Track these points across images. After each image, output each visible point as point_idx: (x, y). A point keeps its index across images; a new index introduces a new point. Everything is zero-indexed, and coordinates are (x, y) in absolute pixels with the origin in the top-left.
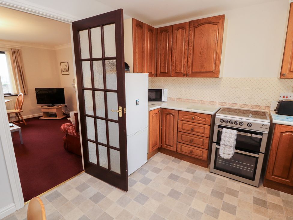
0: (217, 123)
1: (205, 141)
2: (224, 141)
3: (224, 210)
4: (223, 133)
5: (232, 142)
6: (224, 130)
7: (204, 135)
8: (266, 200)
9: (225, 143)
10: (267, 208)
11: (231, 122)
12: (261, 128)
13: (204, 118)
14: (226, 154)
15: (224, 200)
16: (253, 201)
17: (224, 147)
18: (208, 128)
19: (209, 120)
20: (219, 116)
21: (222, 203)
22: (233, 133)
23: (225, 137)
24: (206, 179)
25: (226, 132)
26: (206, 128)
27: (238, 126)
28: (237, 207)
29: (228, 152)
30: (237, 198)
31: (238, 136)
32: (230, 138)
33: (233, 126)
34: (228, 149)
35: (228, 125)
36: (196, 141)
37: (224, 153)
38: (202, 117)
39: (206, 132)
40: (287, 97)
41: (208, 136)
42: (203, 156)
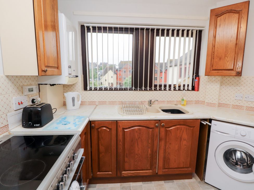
40: (22, 103)
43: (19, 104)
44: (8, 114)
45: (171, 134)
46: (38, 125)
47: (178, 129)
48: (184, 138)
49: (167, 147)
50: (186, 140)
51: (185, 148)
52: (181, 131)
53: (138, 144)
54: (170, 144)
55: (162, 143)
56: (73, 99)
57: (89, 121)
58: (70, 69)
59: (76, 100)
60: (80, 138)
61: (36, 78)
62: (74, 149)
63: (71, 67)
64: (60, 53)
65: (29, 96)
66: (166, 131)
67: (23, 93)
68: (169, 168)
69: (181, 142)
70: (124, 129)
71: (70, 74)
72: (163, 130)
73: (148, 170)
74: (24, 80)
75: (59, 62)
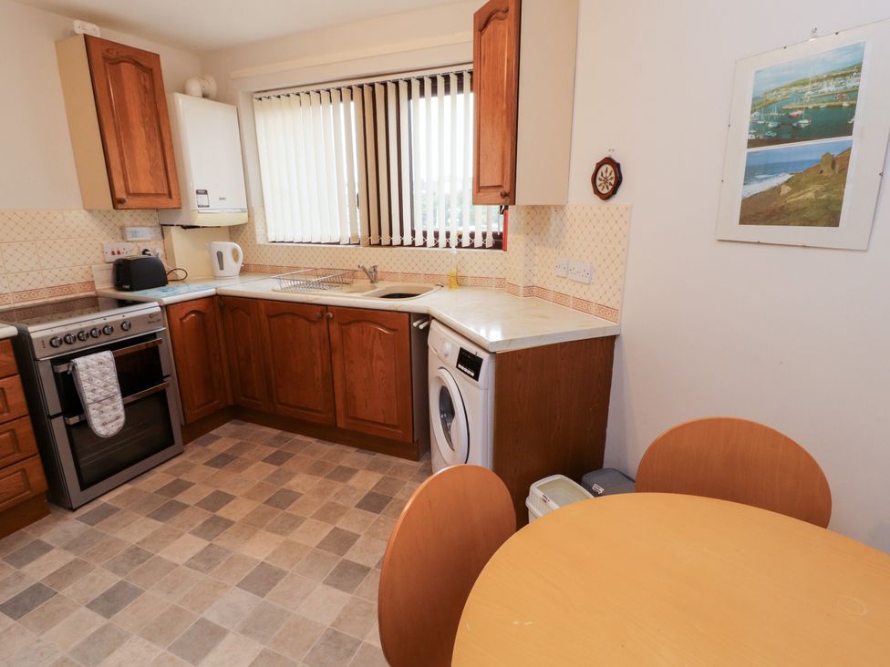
0: (43, 354)
1: (18, 433)
2: (93, 391)
3: (218, 510)
4: (81, 373)
5: (112, 384)
6: (80, 362)
7: (5, 414)
8: (219, 453)
9: (98, 396)
11: (81, 336)
12: (149, 322)
14: (111, 422)
16: (214, 466)
17: (101, 407)
18: (13, 383)
19: (7, 358)
20: (38, 332)
21: (199, 508)
22: (105, 360)
23: (90, 380)
24: (97, 524)
25: (87, 367)
26: (6, 391)
27: (103, 340)
28: (218, 489)
29: (114, 414)
30: (193, 487)
31: (118, 360)
32: (104, 374)
33: (91, 343)
34: (109, 407)
35: (78, 345)
37: (104, 424)
39: (11, 402)
40: (119, 253)
41: (25, 410)
42: (29, 485)
43: (113, 253)
44: (93, 266)
45: (351, 339)
46: (128, 287)
47: (363, 332)
48: (378, 354)
49: (346, 369)
50: (382, 360)
51: (383, 378)
52: (368, 338)
53: (294, 353)
54: (352, 362)
55: (337, 358)
56: (220, 255)
57: (217, 295)
58: (205, 196)
59: (228, 258)
60: (159, 309)
61: (156, 214)
62: (128, 316)
63: (206, 192)
64: (175, 168)
65: (139, 244)
66: (342, 332)
67: (123, 238)
68: (357, 419)
69: (371, 362)
70: (269, 317)
71: (203, 206)
72: (334, 327)
73: (318, 412)
74: (125, 217)
75: (172, 185)
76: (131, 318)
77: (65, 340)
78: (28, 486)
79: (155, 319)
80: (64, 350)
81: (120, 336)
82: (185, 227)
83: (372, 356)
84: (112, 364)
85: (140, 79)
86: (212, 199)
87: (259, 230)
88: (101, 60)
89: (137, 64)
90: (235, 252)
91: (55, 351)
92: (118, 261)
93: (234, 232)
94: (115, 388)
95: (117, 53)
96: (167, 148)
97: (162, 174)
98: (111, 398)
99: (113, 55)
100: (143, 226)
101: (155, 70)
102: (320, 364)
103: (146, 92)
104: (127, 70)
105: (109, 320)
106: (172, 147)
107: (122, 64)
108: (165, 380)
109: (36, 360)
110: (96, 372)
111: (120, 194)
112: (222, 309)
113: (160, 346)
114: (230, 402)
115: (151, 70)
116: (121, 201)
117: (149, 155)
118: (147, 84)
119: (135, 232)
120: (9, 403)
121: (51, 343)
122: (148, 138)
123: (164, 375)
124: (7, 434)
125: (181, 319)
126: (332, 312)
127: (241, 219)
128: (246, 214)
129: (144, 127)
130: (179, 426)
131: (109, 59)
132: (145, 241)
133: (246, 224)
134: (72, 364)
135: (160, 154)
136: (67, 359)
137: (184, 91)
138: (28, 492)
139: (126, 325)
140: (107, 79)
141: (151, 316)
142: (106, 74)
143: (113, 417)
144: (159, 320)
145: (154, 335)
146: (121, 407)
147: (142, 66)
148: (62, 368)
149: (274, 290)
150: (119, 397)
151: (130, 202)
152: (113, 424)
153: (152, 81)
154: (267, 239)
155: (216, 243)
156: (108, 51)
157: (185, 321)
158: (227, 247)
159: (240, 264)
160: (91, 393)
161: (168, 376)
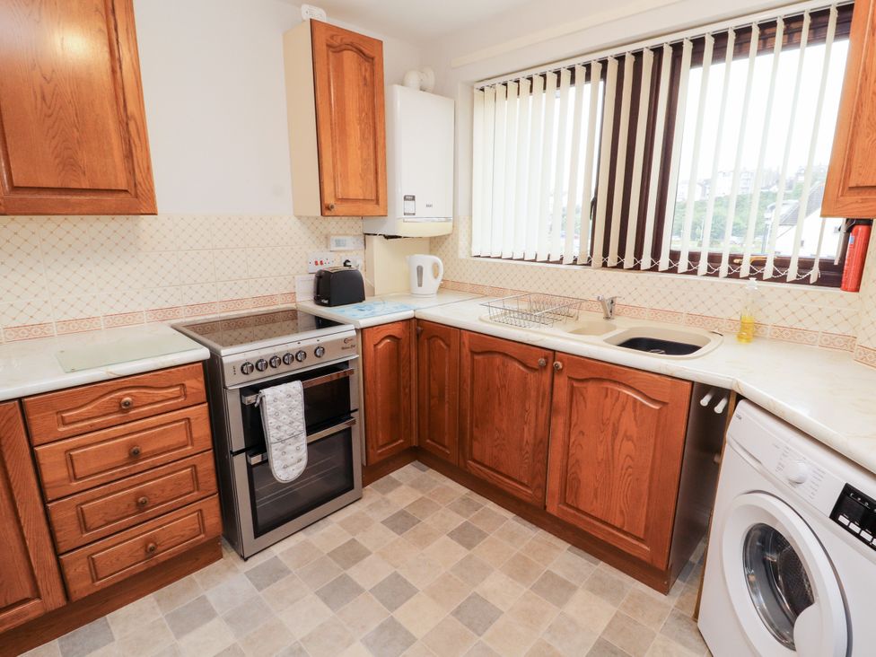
0: (233, 381)
1: (199, 469)
2: (278, 428)
3: (396, 608)
4: (268, 407)
5: (298, 421)
6: (266, 392)
7: (189, 448)
8: (400, 509)
9: (282, 434)
10: (419, 521)
11: (273, 362)
12: (343, 348)
13: (177, 386)
14: (292, 465)
15: (367, 588)
16: (393, 529)
17: (284, 448)
18: (200, 413)
19: (197, 385)
20: (232, 356)
21: (374, 598)
22: (294, 392)
23: (276, 415)
24: (265, 590)
25: (275, 400)
26: (192, 421)
27: (296, 367)
28: (396, 570)
29: (296, 455)
30: (370, 556)
31: (306, 392)
32: (291, 409)
33: (284, 370)
34: (292, 448)
35: (270, 373)
36: (163, 491)
37: (285, 468)
38: (169, 384)
39: (195, 434)
40: (321, 263)
41: (209, 444)
42: (204, 528)
43: (316, 263)
45: (585, 402)
46: (326, 302)
47: (606, 396)
48: (626, 432)
49: (572, 440)
50: (633, 441)
51: (630, 467)
52: (614, 405)
53: (500, 404)
54: (582, 433)
55: (559, 423)
56: (420, 270)
57: (414, 318)
58: (412, 202)
59: (427, 273)
60: (354, 333)
61: (360, 223)
62: (323, 340)
63: (413, 198)
64: (385, 170)
65: (341, 254)
66: (572, 391)
67: (327, 247)
68: (578, 510)
69: (614, 440)
70: (473, 353)
71: (409, 214)
72: (561, 381)
73: (522, 484)
74: (332, 224)
75: (381, 191)
76: (326, 343)
77: (258, 366)
78: (202, 529)
79: (348, 345)
80: (255, 377)
81: (312, 364)
82: (388, 237)
83: (615, 433)
84: (300, 397)
85: (361, 69)
86: (418, 207)
87: (462, 242)
88: (325, 47)
89: (360, 52)
90: (435, 267)
91: (245, 378)
92: (321, 271)
93: (435, 244)
94: (300, 425)
95: (342, 40)
96: (379, 148)
97: (371, 177)
98: (295, 437)
99: (337, 42)
100: (347, 235)
101: (376, 60)
102: (533, 424)
103: (365, 84)
104: (349, 58)
105: (303, 344)
106: (384, 147)
107: (345, 52)
108: (352, 415)
109: (225, 387)
110: (283, 407)
111: (329, 200)
112: (418, 336)
113: (351, 376)
114: (415, 443)
115: (373, 59)
116: (329, 208)
117: (362, 157)
118: (368, 75)
119: (339, 241)
120: (194, 436)
121: (242, 369)
122: (363, 135)
123: (352, 409)
124: (189, 469)
125: (375, 345)
126: (561, 361)
127: (444, 229)
128: (451, 224)
129: (360, 124)
130: (360, 466)
131: (333, 47)
132: (348, 251)
133: (449, 235)
134: (260, 396)
135: (372, 154)
136: (255, 389)
137: (402, 84)
138: (202, 536)
139: (319, 351)
140: (328, 69)
141: (345, 341)
142: (328, 64)
143: (295, 460)
144: (353, 346)
145: (346, 363)
146: (304, 448)
147: (364, 54)
148: (251, 399)
149: (481, 320)
150: (304, 436)
151: (339, 208)
152: (294, 467)
153: (373, 73)
154: (470, 252)
155: (416, 255)
156: (332, 37)
157: (380, 347)
158: (427, 261)
159: (438, 281)
160: (276, 431)
161: (356, 410)
